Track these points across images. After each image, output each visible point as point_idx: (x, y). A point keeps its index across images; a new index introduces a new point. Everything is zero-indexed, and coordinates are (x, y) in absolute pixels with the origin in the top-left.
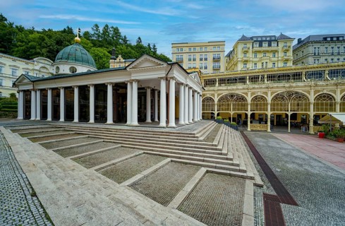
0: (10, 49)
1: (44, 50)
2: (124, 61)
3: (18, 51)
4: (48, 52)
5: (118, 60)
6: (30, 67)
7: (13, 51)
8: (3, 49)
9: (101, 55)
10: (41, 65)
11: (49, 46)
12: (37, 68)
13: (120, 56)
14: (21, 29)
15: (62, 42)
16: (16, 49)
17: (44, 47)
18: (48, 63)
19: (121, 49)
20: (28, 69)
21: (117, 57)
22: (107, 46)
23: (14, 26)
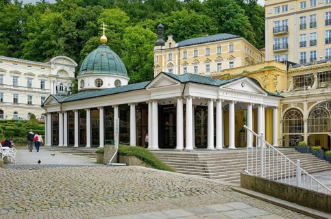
0: (19, 42)
1: (61, 41)
2: (177, 45)
3: (29, 46)
4: (67, 42)
5: (167, 46)
6: (46, 72)
7: (23, 47)
8: (11, 46)
9: (141, 38)
10: (59, 68)
11: (67, 33)
12: (54, 72)
13: (170, 38)
14: (30, 9)
15: (84, 23)
16: (27, 44)
17: (61, 36)
18: (68, 63)
19: (178, 18)
20: (43, 76)
21: (166, 39)
22: (154, 14)
23: (23, 6)
